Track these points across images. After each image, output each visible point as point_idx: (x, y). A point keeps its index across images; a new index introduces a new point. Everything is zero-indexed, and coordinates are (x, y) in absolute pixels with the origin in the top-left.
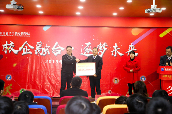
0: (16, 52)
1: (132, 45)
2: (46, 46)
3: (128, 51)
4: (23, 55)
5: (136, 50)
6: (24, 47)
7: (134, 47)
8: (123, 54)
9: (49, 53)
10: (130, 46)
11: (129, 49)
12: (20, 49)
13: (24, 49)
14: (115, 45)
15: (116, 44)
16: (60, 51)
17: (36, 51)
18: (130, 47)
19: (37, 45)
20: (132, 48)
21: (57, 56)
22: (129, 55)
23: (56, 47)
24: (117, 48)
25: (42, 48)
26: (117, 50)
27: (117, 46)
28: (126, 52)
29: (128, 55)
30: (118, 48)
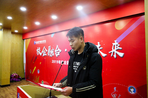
0: (41, 54)
1: (116, 42)
2: (53, 49)
3: (112, 50)
4: (44, 56)
5: (121, 48)
6: (44, 51)
7: (119, 45)
8: (106, 55)
9: (54, 55)
10: (113, 44)
11: (113, 48)
12: (42, 52)
13: (44, 52)
14: (97, 45)
15: (99, 43)
16: (59, 53)
17: (48, 53)
18: (114, 46)
19: (49, 49)
20: (116, 46)
21: (57, 57)
22: (113, 56)
23: (57, 50)
24: (99, 48)
25: (51, 51)
26: (100, 50)
27: (100, 45)
28: (109, 52)
29: (111, 56)
30: (101, 48)
